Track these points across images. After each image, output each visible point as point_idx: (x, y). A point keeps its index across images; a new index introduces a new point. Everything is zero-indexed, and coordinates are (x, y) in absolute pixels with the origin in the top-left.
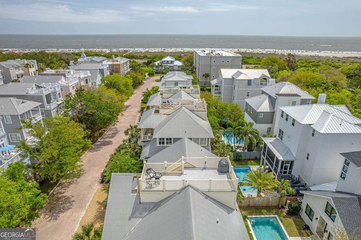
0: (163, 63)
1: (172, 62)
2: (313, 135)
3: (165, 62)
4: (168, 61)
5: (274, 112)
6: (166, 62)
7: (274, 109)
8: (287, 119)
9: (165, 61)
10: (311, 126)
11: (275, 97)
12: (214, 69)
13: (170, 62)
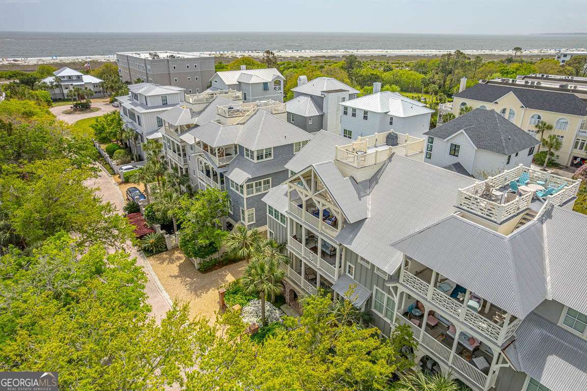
0: (61, 81)
1: (79, 78)
2: (391, 123)
3: (63, 79)
4: (70, 77)
5: (322, 115)
6: (66, 79)
7: (322, 111)
8: (354, 115)
9: (64, 77)
10: (388, 114)
11: (322, 95)
12: (176, 80)
13: (74, 78)
